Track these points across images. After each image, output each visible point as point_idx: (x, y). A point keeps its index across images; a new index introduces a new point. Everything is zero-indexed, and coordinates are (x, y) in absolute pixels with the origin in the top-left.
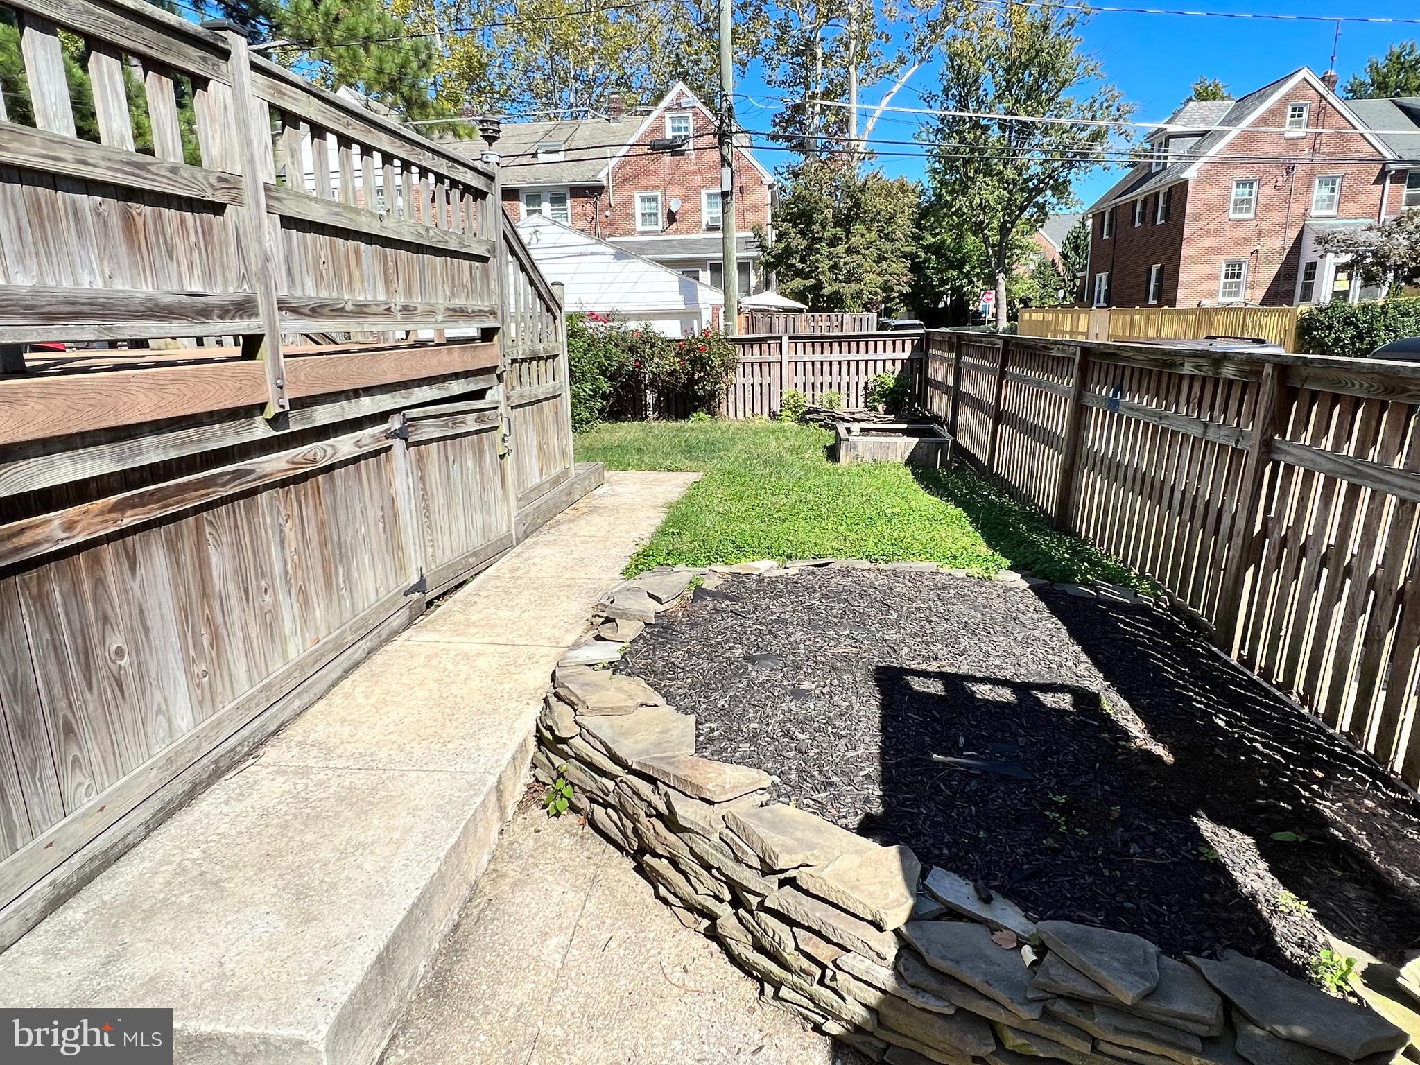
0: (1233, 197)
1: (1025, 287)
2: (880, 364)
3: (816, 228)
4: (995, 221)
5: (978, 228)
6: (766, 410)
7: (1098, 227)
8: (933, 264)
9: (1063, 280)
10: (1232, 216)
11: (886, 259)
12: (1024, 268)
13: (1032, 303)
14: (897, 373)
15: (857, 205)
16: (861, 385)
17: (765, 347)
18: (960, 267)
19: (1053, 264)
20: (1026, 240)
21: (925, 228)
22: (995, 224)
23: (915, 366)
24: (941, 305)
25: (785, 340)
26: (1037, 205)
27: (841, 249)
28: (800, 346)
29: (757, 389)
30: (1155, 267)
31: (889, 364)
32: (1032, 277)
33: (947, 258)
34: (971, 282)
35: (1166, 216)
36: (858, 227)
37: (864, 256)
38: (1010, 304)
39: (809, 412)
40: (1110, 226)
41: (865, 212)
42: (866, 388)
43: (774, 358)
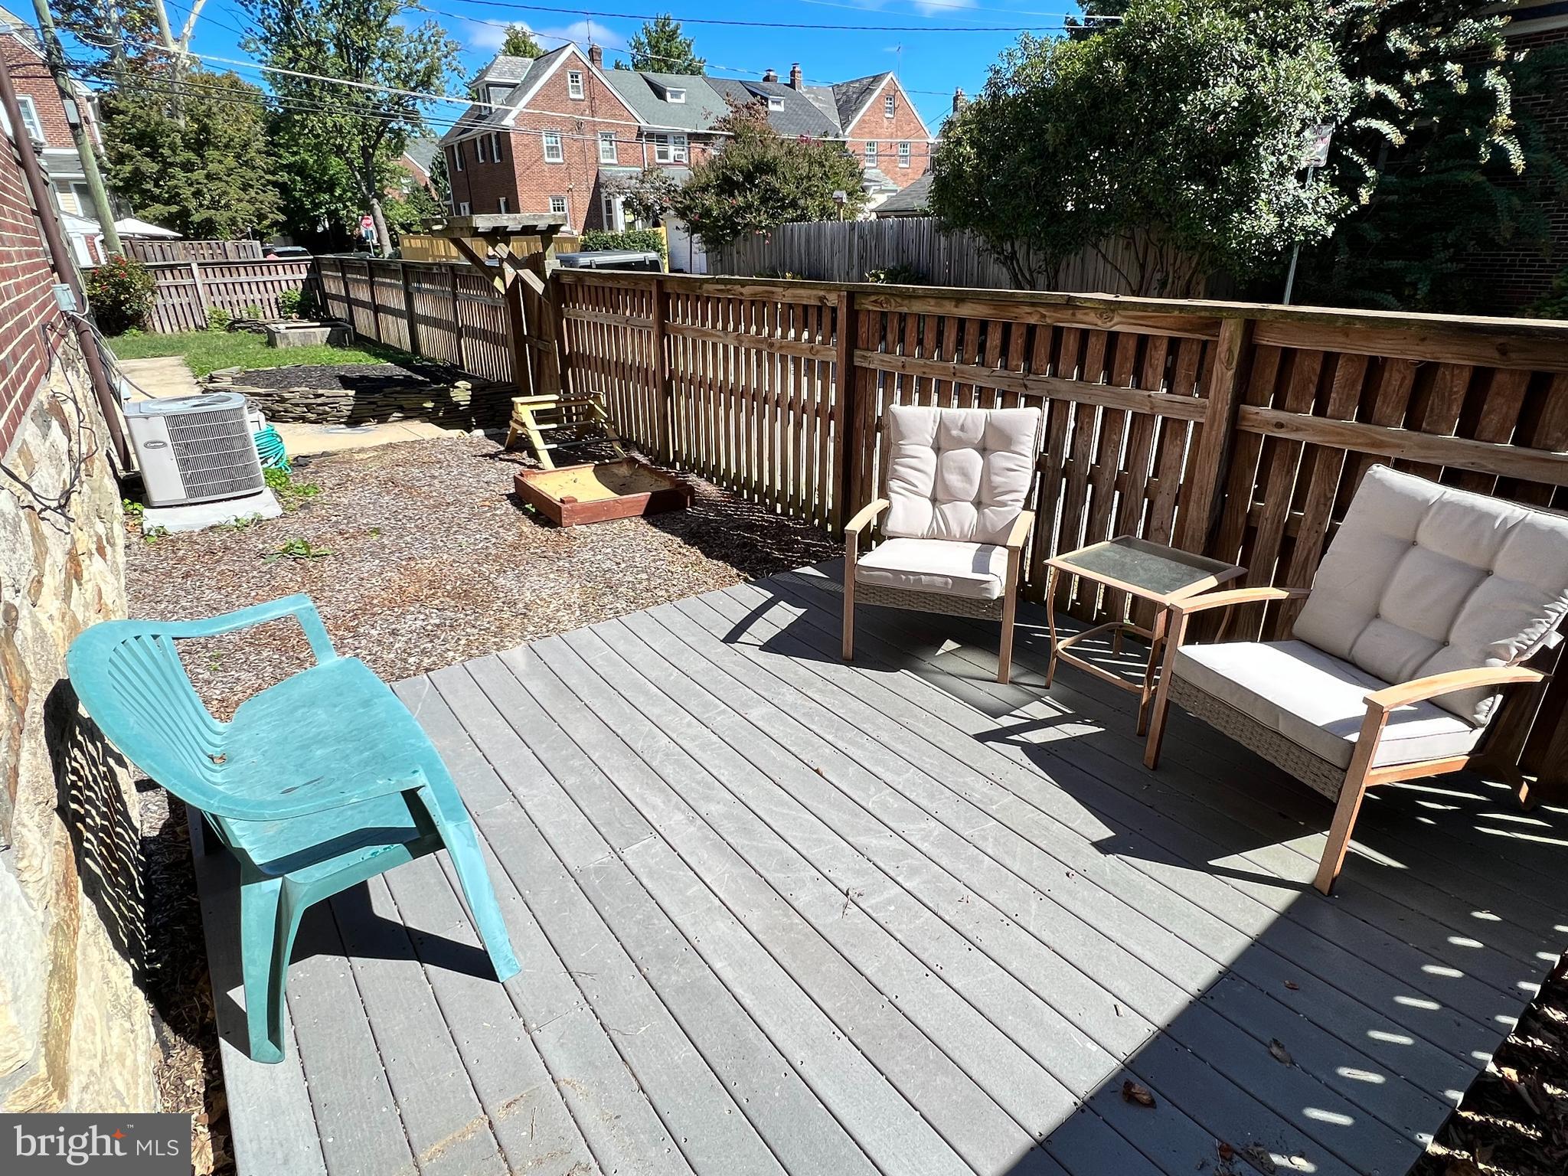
0: (545, 145)
1: (402, 212)
2: (284, 284)
3: (166, 152)
4: (355, 145)
5: (339, 151)
6: (192, 326)
7: (451, 158)
8: (299, 186)
9: (439, 206)
10: (547, 160)
11: (252, 186)
12: (397, 191)
13: (414, 228)
14: (300, 290)
15: (205, 129)
16: (273, 301)
17: (176, 272)
18: (331, 189)
19: (426, 188)
20: (392, 164)
21: (280, 145)
22: (355, 147)
23: (313, 283)
24: (320, 229)
25: (194, 266)
26: (391, 131)
27: (199, 175)
28: (209, 271)
29: (178, 308)
30: (502, 200)
31: (291, 283)
32: (407, 202)
33: (314, 179)
34: (346, 207)
35: (500, 156)
36: (211, 153)
37: (227, 182)
38: (390, 229)
39: (235, 322)
40: (460, 159)
41: (216, 138)
42: (277, 302)
43: (188, 281)
